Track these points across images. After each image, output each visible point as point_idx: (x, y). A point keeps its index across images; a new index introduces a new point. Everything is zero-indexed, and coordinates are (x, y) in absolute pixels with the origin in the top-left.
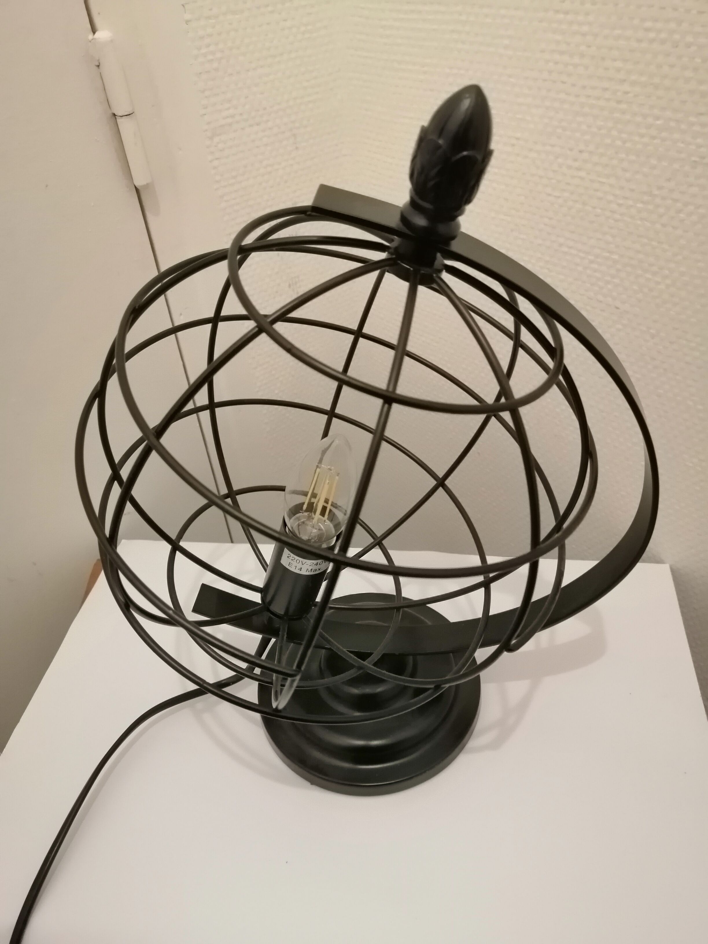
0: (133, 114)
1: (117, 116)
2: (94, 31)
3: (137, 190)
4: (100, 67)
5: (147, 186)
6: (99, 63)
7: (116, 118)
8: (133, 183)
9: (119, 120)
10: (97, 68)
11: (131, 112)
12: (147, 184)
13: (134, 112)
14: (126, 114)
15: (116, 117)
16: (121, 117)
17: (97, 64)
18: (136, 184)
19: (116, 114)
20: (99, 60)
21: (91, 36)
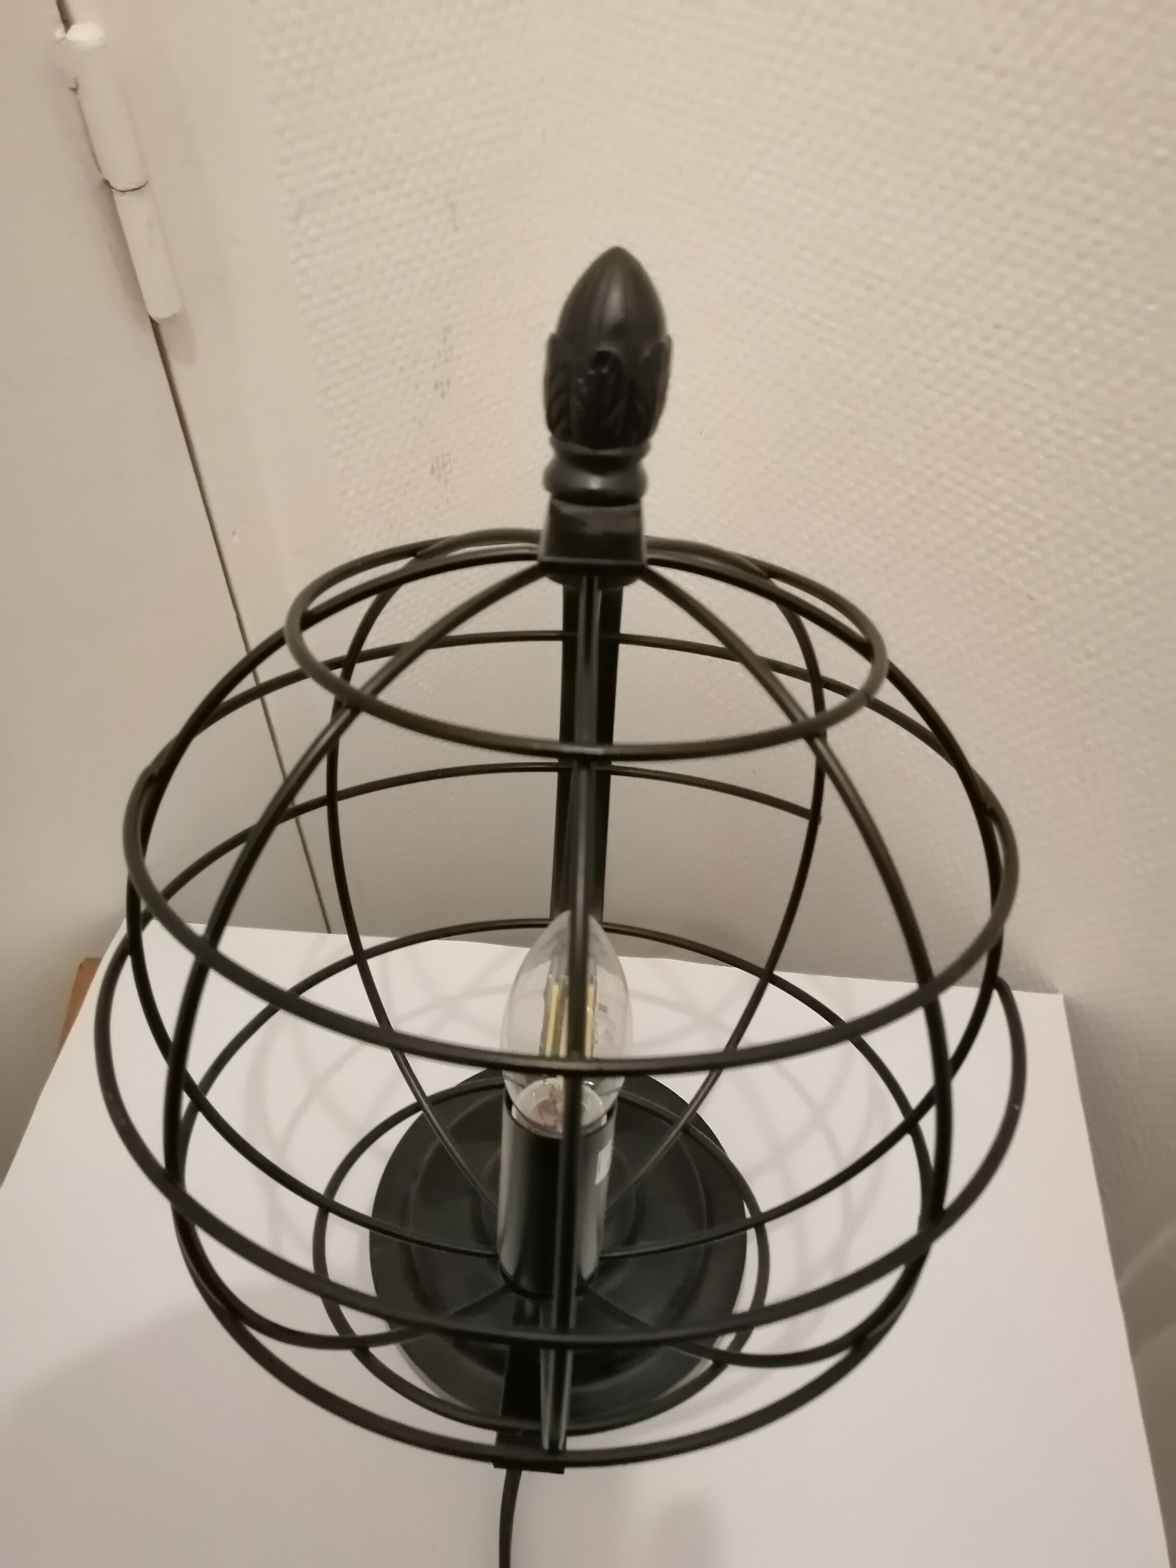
0: (146, 187)
1: (113, 188)
2: (67, 22)
3: (155, 326)
4: (79, 91)
5: (173, 319)
6: (77, 85)
7: (112, 193)
8: (147, 312)
9: (118, 198)
10: (71, 93)
11: (142, 183)
12: (174, 315)
13: (147, 182)
14: (134, 187)
15: (113, 190)
16: (123, 193)
17: (73, 86)
18: (154, 316)
19: (112, 183)
20: (76, 81)
21: (59, 32)
